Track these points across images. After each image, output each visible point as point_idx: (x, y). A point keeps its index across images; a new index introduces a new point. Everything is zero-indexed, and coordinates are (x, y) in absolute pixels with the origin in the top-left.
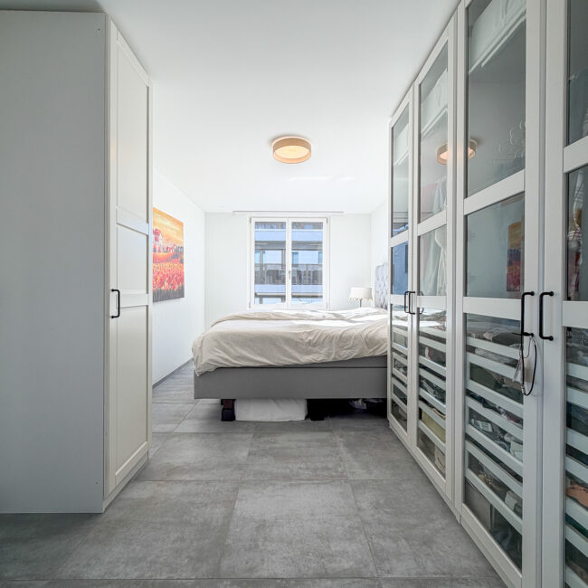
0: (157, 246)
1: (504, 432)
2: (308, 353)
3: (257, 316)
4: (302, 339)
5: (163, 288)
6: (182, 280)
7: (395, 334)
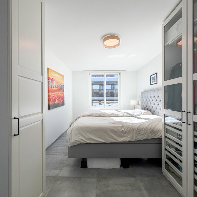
0: (53, 85)
2: (122, 137)
3: (95, 115)
4: (119, 130)
5: (55, 103)
6: (64, 98)
7: (167, 129)
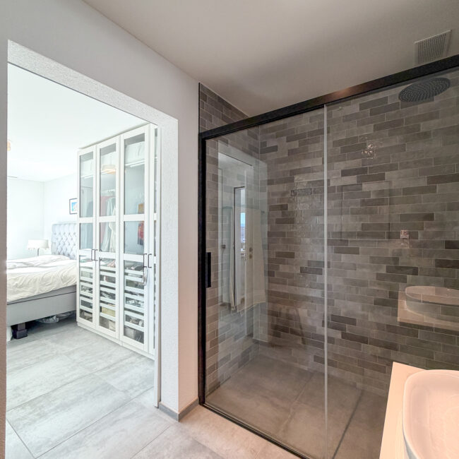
1: (138, 301)
4: (9, 284)
7: (82, 272)
